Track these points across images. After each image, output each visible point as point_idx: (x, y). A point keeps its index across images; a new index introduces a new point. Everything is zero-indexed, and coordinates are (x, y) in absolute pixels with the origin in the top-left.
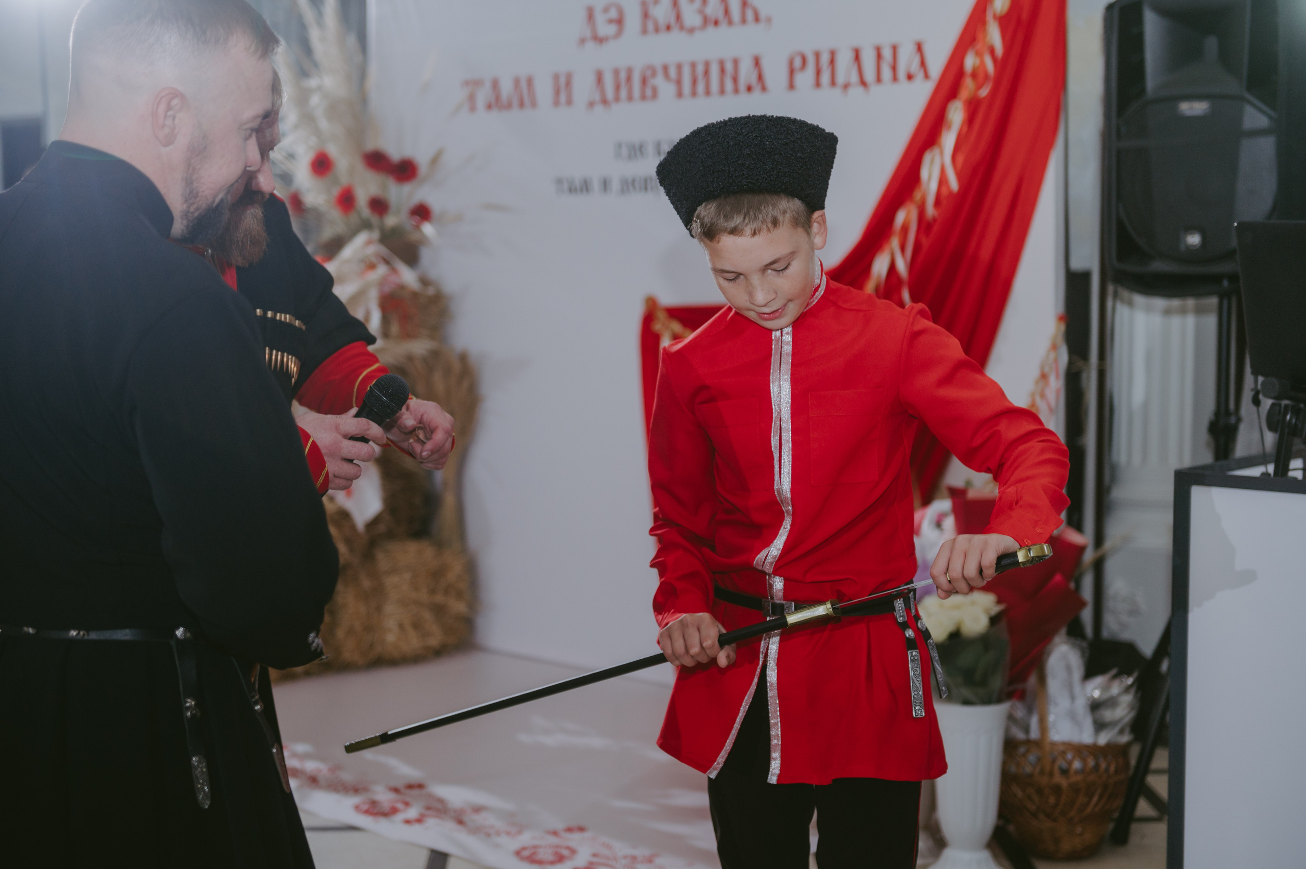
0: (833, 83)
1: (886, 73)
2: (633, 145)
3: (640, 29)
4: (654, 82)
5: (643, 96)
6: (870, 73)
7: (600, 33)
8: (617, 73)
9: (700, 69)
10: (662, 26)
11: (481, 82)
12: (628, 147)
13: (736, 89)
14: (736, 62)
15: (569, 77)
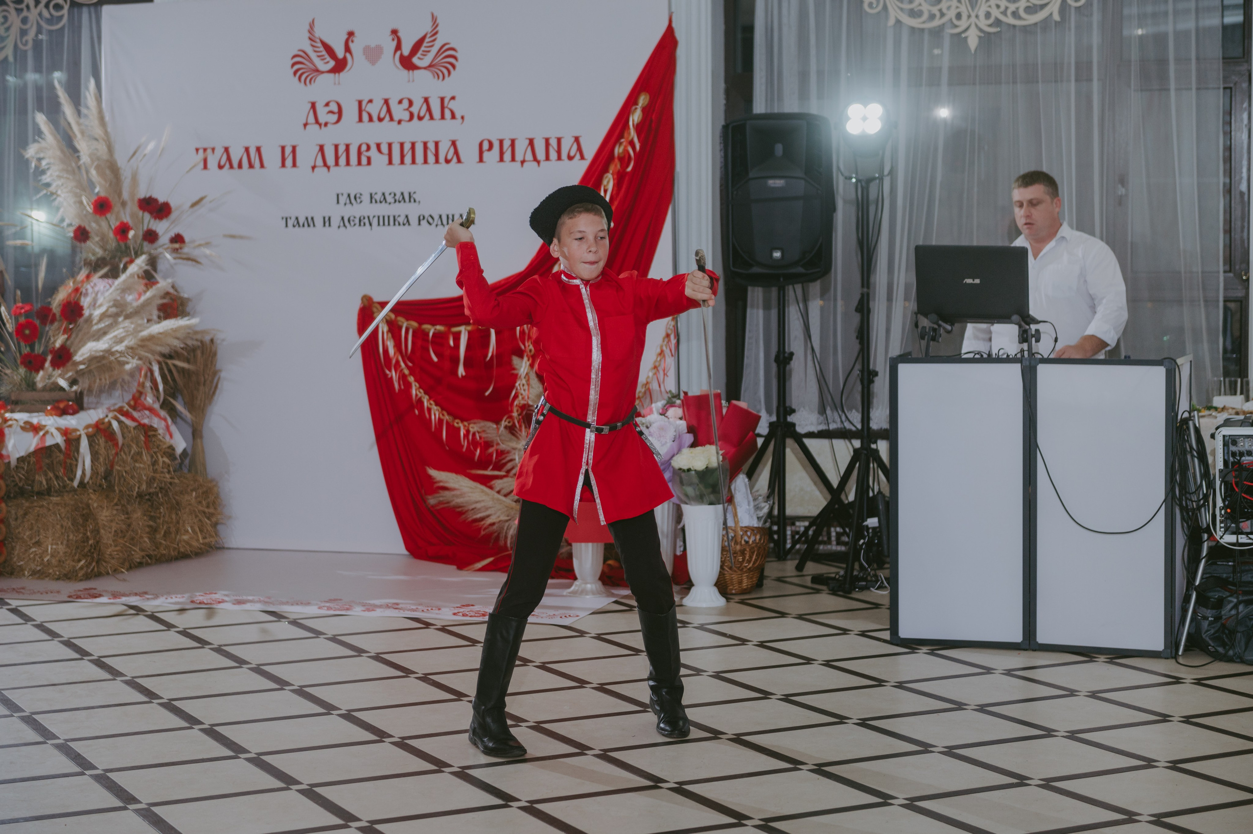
0: (513, 159)
1: (553, 155)
2: (349, 195)
3: (357, 119)
4: (368, 154)
5: (359, 163)
6: (541, 154)
7: (322, 120)
8: (336, 147)
9: (407, 147)
10: (375, 118)
11: (213, 150)
12: (345, 196)
13: (437, 161)
14: (437, 144)
15: (294, 148)
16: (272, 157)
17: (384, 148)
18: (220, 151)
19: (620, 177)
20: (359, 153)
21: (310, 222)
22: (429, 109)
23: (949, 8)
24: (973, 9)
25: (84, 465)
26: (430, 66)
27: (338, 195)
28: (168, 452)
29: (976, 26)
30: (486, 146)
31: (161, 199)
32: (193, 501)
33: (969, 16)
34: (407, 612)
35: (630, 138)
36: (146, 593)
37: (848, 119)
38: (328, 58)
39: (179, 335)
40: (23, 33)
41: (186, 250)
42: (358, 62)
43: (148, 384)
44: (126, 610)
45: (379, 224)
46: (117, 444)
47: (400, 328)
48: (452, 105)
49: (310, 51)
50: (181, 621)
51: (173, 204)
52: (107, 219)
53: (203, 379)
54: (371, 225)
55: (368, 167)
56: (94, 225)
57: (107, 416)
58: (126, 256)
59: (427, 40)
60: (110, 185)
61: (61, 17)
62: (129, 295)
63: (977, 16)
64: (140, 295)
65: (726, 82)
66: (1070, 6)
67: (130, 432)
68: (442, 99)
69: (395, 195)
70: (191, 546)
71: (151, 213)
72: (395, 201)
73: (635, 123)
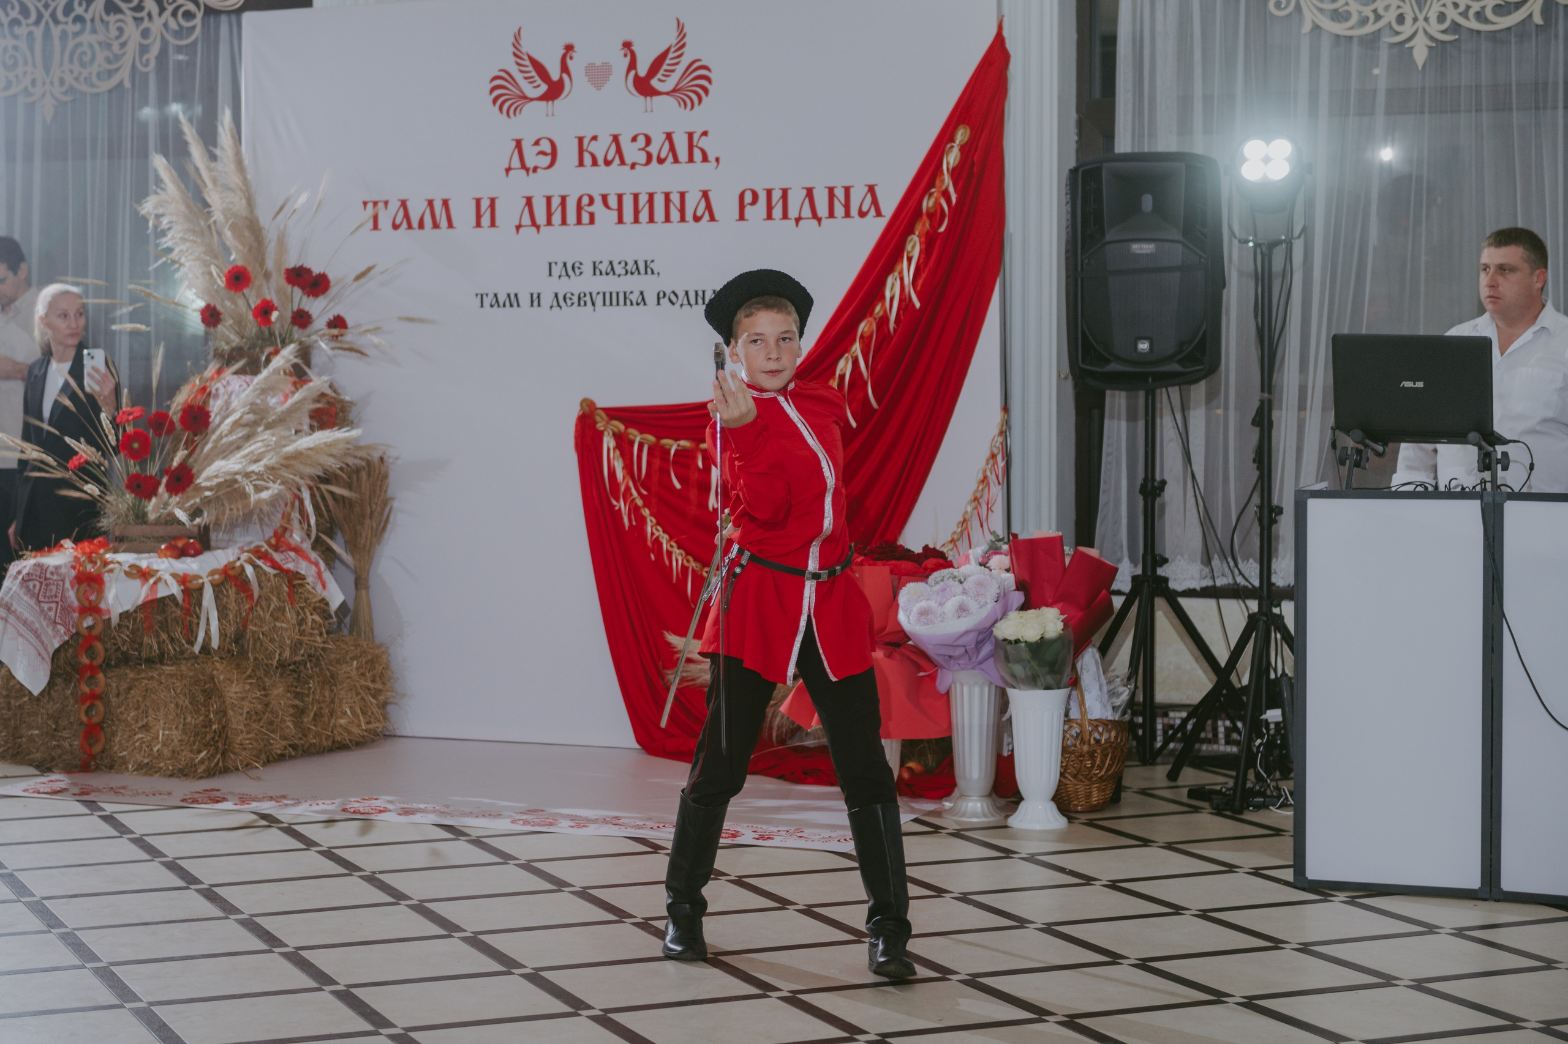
0: (785, 216)
1: (839, 210)
2: (565, 265)
3: (576, 162)
4: (590, 209)
5: (579, 222)
6: (822, 210)
7: (530, 164)
8: (549, 199)
9: (643, 199)
10: (601, 160)
11: (386, 203)
12: (561, 265)
13: (683, 219)
14: (682, 195)
15: (493, 201)
16: (463, 213)
17: (613, 202)
18: (394, 205)
19: (929, 241)
20: (579, 208)
21: (513, 300)
22: (672, 149)
23: (1387, 8)
24: (1421, 11)
25: (208, 624)
26: (674, 90)
27: (550, 264)
28: (320, 608)
29: (1425, 30)
30: (748, 198)
31: (316, 270)
32: (354, 673)
33: (1415, 20)
34: (629, 830)
35: (944, 188)
36: (284, 797)
37: (1244, 160)
38: (539, 81)
39: (334, 451)
40: (144, 49)
41: (349, 337)
42: (578, 86)
43: (296, 515)
44: (255, 821)
45: (604, 304)
46: (251, 597)
47: (632, 443)
48: (704, 143)
49: (514, 70)
50: (325, 837)
51: (331, 277)
52: (244, 295)
53: (369, 511)
54: (593, 304)
55: (591, 227)
56: (228, 303)
57: (239, 559)
58: (270, 346)
59: (671, 55)
60: (250, 250)
61: (194, 28)
62: (272, 397)
63: (1426, 19)
64: (286, 397)
65: (1078, 111)
67: (269, 580)
68: (691, 135)
69: (626, 264)
70: (349, 733)
71: (303, 288)
72: (627, 272)
73: (951, 166)
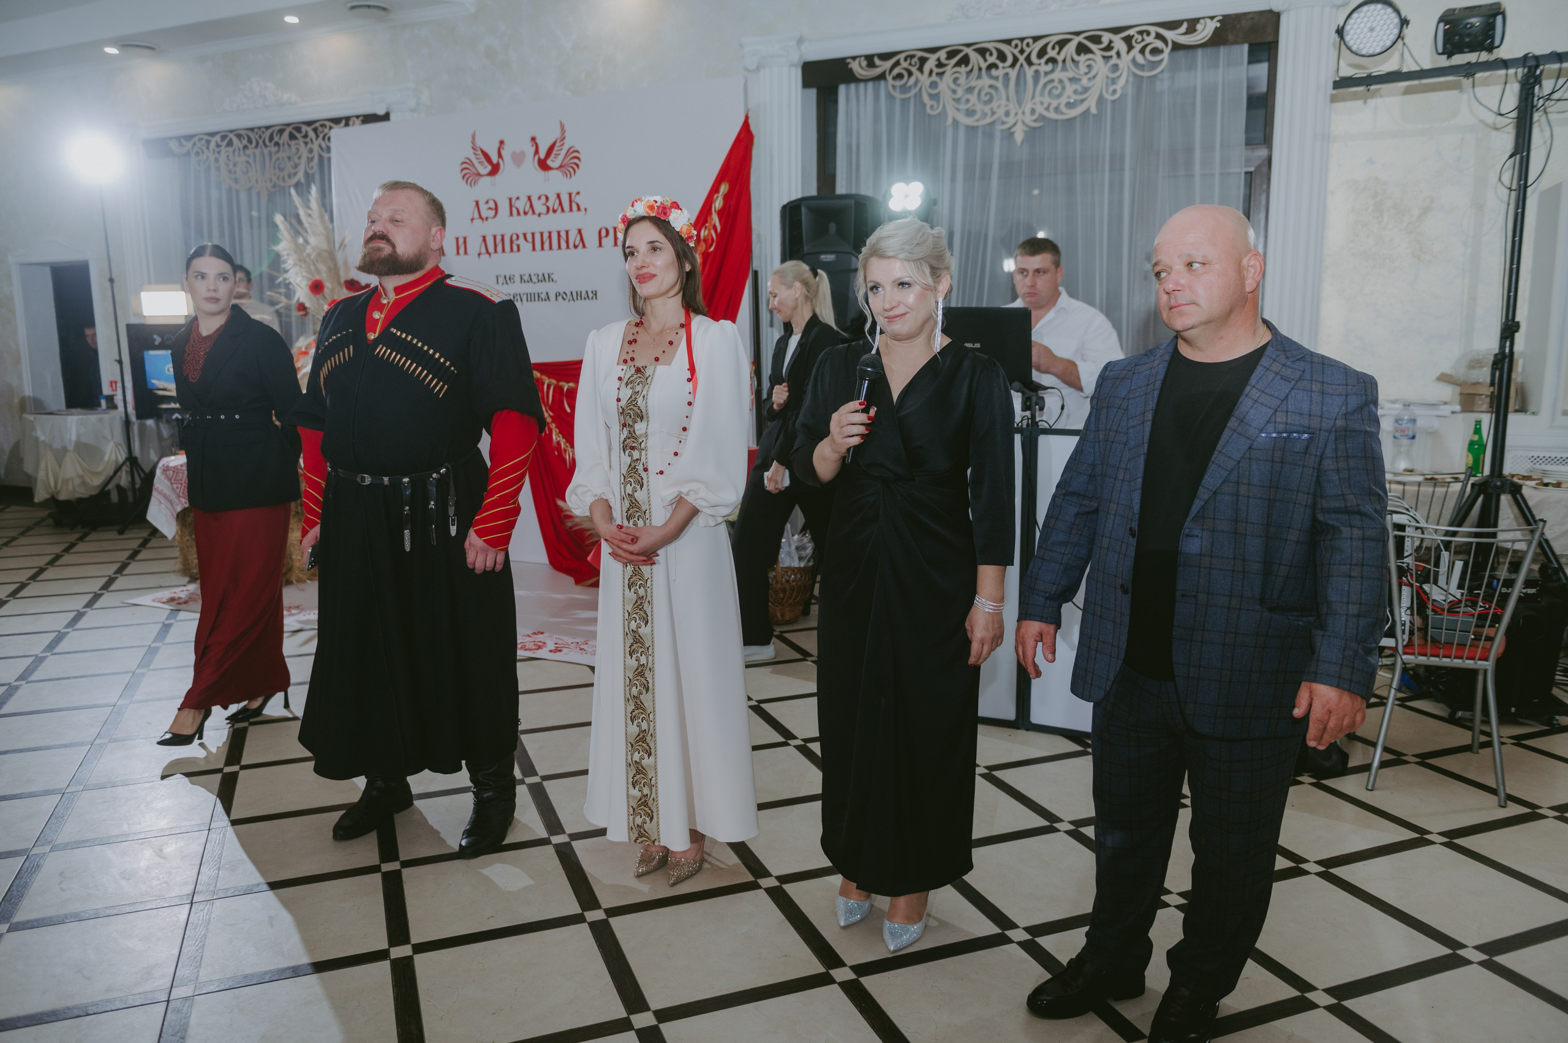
2: (505, 277)
3: (509, 213)
4: (518, 242)
5: (512, 250)
7: (484, 216)
8: (495, 237)
9: (546, 236)
10: (522, 212)
12: (503, 277)
13: (568, 247)
14: (567, 232)
15: (465, 239)
17: (529, 237)
20: (511, 242)
22: (561, 204)
23: (999, 107)
24: (1020, 106)
26: (561, 166)
27: (497, 277)
29: (1023, 122)
30: (604, 233)
33: (1016, 114)
35: (713, 223)
37: (892, 197)
38: (486, 164)
42: (508, 166)
45: (527, 300)
47: (543, 384)
48: (578, 199)
49: (473, 158)
54: (521, 300)
59: (558, 144)
63: (1023, 113)
66: (1106, 100)
68: (570, 195)
69: (538, 276)
72: (538, 281)
73: (717, 209)
